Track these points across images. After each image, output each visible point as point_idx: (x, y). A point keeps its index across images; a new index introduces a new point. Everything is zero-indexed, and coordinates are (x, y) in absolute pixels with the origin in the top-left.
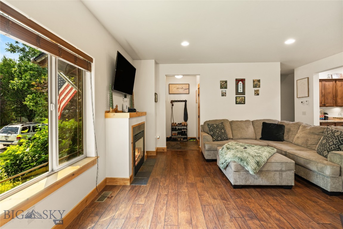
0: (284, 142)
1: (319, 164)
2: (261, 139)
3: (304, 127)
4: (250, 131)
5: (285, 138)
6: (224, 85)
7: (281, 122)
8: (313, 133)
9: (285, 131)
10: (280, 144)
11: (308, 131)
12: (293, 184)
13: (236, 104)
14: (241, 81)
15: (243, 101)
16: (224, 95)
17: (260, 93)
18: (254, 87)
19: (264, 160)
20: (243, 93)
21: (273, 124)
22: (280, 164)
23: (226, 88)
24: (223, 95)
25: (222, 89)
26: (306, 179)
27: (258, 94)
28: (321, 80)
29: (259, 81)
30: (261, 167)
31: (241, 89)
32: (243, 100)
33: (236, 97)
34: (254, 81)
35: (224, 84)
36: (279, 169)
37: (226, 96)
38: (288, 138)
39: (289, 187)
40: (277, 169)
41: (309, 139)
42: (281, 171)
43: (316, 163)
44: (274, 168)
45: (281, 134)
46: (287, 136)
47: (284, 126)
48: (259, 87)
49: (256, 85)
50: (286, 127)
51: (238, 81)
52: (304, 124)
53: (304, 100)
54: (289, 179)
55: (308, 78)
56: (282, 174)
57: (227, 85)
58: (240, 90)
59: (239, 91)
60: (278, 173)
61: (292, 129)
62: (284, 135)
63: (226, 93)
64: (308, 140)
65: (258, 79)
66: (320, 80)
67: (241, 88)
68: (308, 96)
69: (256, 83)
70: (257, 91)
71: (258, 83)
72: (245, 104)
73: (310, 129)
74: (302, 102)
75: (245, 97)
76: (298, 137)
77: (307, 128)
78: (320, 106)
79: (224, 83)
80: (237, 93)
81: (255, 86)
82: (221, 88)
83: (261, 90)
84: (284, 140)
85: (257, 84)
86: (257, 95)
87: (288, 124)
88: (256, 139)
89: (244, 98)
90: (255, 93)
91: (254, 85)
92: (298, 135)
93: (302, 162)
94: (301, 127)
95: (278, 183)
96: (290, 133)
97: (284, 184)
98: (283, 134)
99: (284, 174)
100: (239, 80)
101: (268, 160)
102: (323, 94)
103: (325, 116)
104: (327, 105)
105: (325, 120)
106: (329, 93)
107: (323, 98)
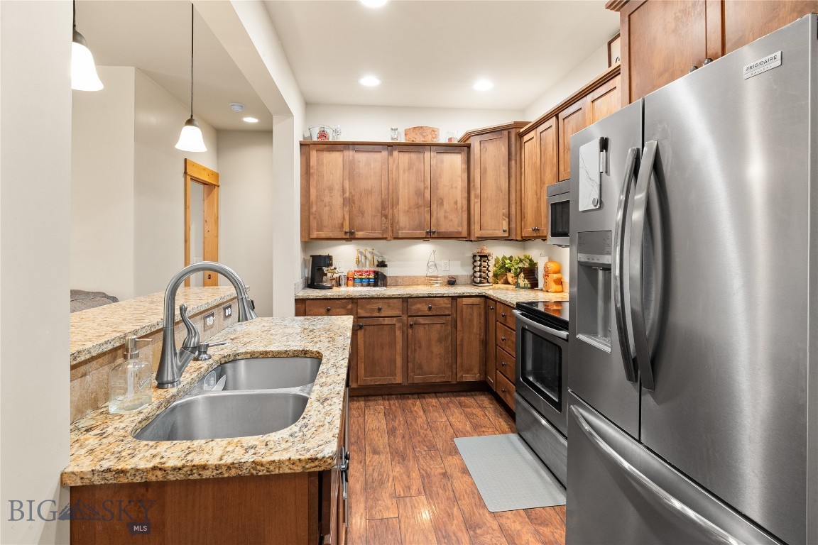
102: (347, 195)
103: (376, 273)
104: (359, 234)
105: (376, 285)
106: (370, 192)
107: (347, 209)
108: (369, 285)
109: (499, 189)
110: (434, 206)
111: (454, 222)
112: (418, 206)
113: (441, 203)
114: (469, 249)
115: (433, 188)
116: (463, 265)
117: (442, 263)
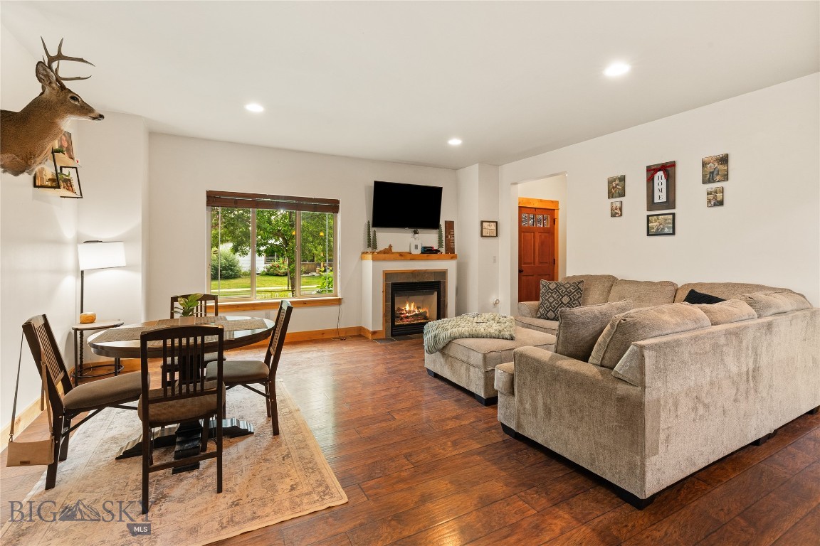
6: (617, 188)
13: (649, 234)
14: (659, 170)
15: (668, 228)
16: (617, 213)
17: (728, 197)
18: (704, 182)
20: (670, 203)
22: (466, 349)
23: (622, 194)
24: (613, 215)
25: (612, 198)
27: (721, 203)
29: (724, 160)
31: (660, 194)
32: (669, 223)
33: (648, 216)
34: (704, 164)
35: (617, 185)
37: (621, 215)
48: (726, 178)
49: (712, 173)
51: (652, 171)
57: (624, 188)
58: (660, 196)
59: (656, 200)
63: (621, 209)
65: (720, 152)
67: (661, 191)
69: (712, 166)
70: (716, 192)
71: (722, 167)
72: (673, 233)
75: (674, 214)
79: (617, 182)
80: (652, 204)
81: (708, 178)
82: (611, 195)
83: (730, 187)
85: (716, 170)
86: (715, 205)
89: (671, 217)
90: (709, 201)
91: (704, 176)
100: (655, 167)
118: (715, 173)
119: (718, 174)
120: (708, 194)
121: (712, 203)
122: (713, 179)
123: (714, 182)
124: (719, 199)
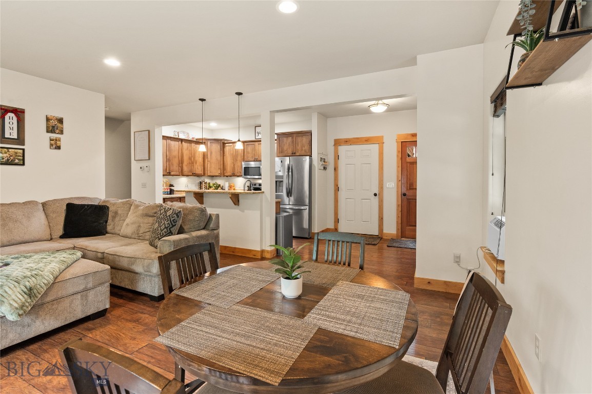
0: (107, 235)
1: (146, 260)
2: (61, 237)
3: (137, 206)
4: (38, 224)
5: (109, 228)
7: (104, 201)
8: (147, 215)
9: (110, 216)
10: (96, 241)
11: (140, 212)
12: (108, 306)
14: (12, 112)
15: (19, 159)
17: (63, 144)
18: (48, 132)
19: (46, 282)
20: (20, 140)
21: (88, 205)
22: (82, 278)
26: (131, 289)
27: (59, 148)
28: (165, 138)
29: (61, 121)
30: (40, 296)
31: (11, 131)
32: (19, 156)
34: (48, 120)
36: (82, 287)
38: (114, 228)
39: (101, 314)
40: (76, 290)
41: (141, 225)
42: (86, 290)
43: (143, 260)
44: (71, 290)
45: (102, 222)
46: (112, 224)
47: (108, 208)
48: (62, 132)
49: (53, 127)
50: (110, 209)
51: (3, 110)
52: (137, 203)
53: (144, 164)
54: (100, 299)
55: (149, 131)
56: (87, 296)
58: (11, 134)
59: (7, 135)
60: (79, 296)
61: (119, 212)
62: (108, 224)
64: (139, 226)
65: (59, 115)
66: (163, 137)
67: (13, 129)
68: (149, 159)
69: (53, 123)
70: (56, 140)
71: (59, 125)
72: (23, 165)
73: (143, 210)
74: (141, 168)
75: (23, 149)
76: (127, 225)
77: (140, 208)
78: (163, 175)
81: (51, 129)
83: (64, 139)
84: (107, 233)
85: (54, 126)
86: (56, 148)
87: (114, 204)
88: (51, 239)
89: (21, 151)
90: (51, 145)
91: (48, 127)
92: (128, 220)
93: (124, 263)
94: (132, 208)
95: (80, 315)
96: (117, 219)
97: (91, 311)
98: (106, 222)
99: (91, 294)
100: (6, 108)
101: (56, 278)
102: (168, 158)
103: (170, 189)
104: (172, 173)
105: (170, 194)
106: (175, 157)
107: (168, 163)
108: (168, 194)
109: (217, 159)
110: (194, 164)
111: (199, 170)
112: (190, 163)
113: (196, 163)
114: (198, 180)
115: (194, 158)
116: (195, 186)
117: (189, 185)
118: (56, 127)
119: (57, 129)
120: (51, 140)
121: (54, 147)
122: (54, 131)
123: (55, 133)
124: (58, 145)
